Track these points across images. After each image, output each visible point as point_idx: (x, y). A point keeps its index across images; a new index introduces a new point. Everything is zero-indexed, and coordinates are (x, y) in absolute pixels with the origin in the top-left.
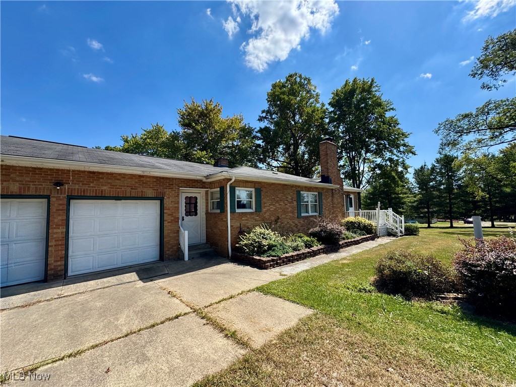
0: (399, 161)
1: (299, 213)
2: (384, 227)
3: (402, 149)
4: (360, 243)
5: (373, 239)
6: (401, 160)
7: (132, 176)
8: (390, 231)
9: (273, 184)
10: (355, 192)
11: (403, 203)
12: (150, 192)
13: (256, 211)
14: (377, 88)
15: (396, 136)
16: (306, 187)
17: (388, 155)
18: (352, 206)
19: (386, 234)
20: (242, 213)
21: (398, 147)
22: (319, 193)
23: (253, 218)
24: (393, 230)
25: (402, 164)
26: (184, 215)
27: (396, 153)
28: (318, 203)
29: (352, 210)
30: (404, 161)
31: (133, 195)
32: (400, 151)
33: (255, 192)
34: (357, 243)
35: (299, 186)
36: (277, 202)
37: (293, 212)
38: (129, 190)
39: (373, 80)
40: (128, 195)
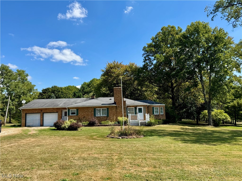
1: (95, 115)
7: (52, 108)
9: (83, 107)
12: (55, 111)
13: (76, 115)
16: (99, 107)
20: (72, 116)
22: (107, 108)
23: (75, 117)
26: (64, 116)
28: (106, 112)
31: (52, 112)
33: (77, 110)
35: (95, 107)
36: (85, 112)
37: (92, 115)
38: (51, 111)
40: (51, 112)
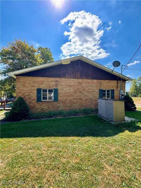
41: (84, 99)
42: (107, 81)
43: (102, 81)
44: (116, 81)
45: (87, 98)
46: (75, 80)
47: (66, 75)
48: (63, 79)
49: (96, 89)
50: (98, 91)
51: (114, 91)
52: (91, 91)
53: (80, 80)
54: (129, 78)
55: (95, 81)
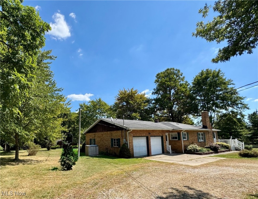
0: (238, 112)
1: (198, 140)
2: (234, 147)
3: (240, 106)
4: (225, 152)
5: (229, 151)
6: (240, 112)
7: (158, 131)
8: (237, 148)
9: (191, 131)
10: (216, 131)
11: (241, 135)
12: (161, 134)
13: (187, 140)
14: (222, 74)
15: (236, 99)
16: (200, 131)
17: (230, 109)
18: (215, 138)
19: (235, 149)
21: (237, 105)
22: (204, 133)
23: (187, 142)
24: (238, 148)
25: (240, 114)
27: (236, 108)
28: (203, 137)
29: (215, 139)
30: (241, 112)
32: (238, 107)
33: (187, 134)
34: (224, 152)
35: (198, 131)
36: (192, 137)
37: (196, 140)
38: (158, 134)
39: (219, 71)
41: (104, 145)
42: (115, 131)
43: (112, 132)
44: (121, 131)
45: (106, 145)
46: (100, 133)
47: (97, 131)
48: (97, 133)
49: (109, 138)
50: (110, 139)
51: (120, 140)
52: (107, 140)
53: (102, 133)
54: (126, 127)
55: (109, 132)
